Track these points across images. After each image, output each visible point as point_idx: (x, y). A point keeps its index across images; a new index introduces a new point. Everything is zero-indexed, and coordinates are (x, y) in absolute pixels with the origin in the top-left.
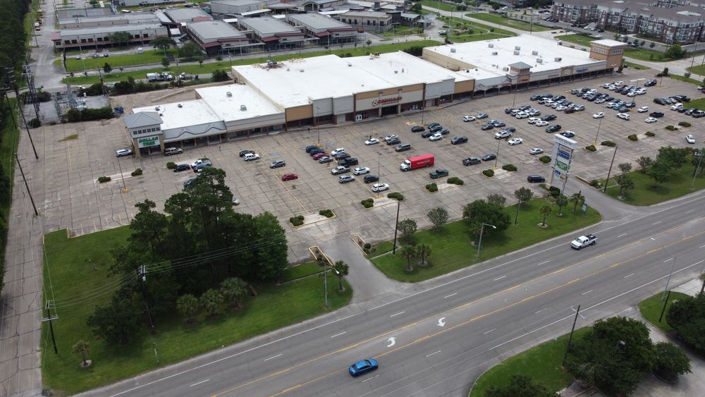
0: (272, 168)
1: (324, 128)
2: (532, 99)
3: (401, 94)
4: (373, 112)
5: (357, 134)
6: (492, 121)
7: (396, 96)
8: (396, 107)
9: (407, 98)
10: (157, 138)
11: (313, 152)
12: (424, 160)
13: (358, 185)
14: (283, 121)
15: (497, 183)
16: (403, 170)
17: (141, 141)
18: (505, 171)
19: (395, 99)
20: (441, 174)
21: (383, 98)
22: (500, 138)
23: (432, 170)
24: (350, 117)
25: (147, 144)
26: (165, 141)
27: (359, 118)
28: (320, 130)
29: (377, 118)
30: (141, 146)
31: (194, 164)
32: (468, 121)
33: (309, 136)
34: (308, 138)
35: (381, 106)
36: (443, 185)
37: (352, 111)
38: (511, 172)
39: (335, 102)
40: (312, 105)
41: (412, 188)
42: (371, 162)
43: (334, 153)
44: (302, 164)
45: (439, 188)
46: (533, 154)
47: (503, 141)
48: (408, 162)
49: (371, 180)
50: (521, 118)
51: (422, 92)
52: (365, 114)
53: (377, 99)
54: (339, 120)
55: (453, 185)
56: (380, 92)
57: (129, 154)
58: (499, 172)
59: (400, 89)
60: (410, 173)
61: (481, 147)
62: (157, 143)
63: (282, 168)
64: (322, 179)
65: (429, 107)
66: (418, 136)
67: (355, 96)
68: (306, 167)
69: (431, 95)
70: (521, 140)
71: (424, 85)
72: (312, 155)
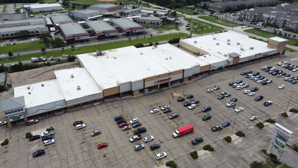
0: (92, 136)
1: (126, 99)
2: (241, 75)
3: (170, 76)
4: (155, 87)
5: (145, 104)
6: (223, 93)
7: (168, 78)
8: (167, 83)
9: (174, 78)
10: (21, 115)
11: (120, 121)
12: (187, 130)
13: (146, 152)
14: (102, 97)
15: (235, 148)
16: (175, 138)
17: (10, 118)
18: (238, 137)
19: (167, 79)
20: (199, 141)
21: (160, 79)
22: (230, 106)
23: (192, 138)
24: (142, 91)
25: (15, 119)
26: (27, 116)
27: (147, 91)
28: (124, 101)
29: (157, 90)
30: (11, 120)
31: (42, 135)
32: (209, 92)
33: (117, 106)
34: (117, 107)
35: (159, 83)
36: (201, 153)
37: (143, 88)
38: (242, 138)
39: (132, 84)
40: (119, 86)
41: (182, 154)
42: (154, 129)
43: (131, 122)
44: (112, 132)
45: (199, 155)
46: (252, 121)
47: (231, 109)
48: (178, 132)
49: (154, 148)
50: (239, 89)
51: (182, 73)
52: (150, 88)
53: (157, 80)
54: (135, 93)
55: (207, 152)
56: (159, 76)
57: (5, 124)
58: (234, 137)
59: (170, 74)
60: (179, 139)
61: (220, 114)
62: (22, 117)
63: (98, 136)
64: (123, 147)
65: (186, 82)
66: (181, 105)
67: (144, 80)
68: (114, 135)
69: (186, 75)
70: (243, 109)
71: (183, 70)
72: (118, 123)
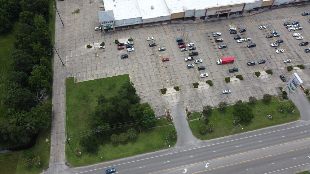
0: (159, 51)
4: (216, 16)
5: (203, 31)
6: (274, 32)
8: (227, 14)
9: (233, 10)
10: (112, 25)
11: (180, 43)
12: (229, 61)
13: (195, 71)
15: (259, 81)
16: (218, 64)
17: (105, 27)
18: (267, 73)
19: (227, 11)
20: (235, 70)
21: (221, 10)
22: (273, 47)
23: (231, 66)
25: (107, 27)
26: (115, 26)
27: (207, 18)
28: (186, 25)
29: (216, 19)
30: (105, 28)
31: (126, 44)
32: (262, 29)
33: (180, 28)
34: (179, 30)
36: (233, 79)
38: (269, 75)
39: (196, 12)
40: (185, 12)
41: (219, 77)
42: (204, 54)
43: (189, 45)
44: (173, 50)
45: (231, 80)
46: (285, 63)
47: (273, 49)
48: (221, 61)
49: (201, 69)
50: (290, 31)
51: (243, 7)
52: (210, 17)
53: (218, 10)
55: (238, 79)
56: (221, 8)
58: (263, 73)
60: (220, 66)
61: (261, 52)
62: (112, 27)
63: (163, 51)
66: (232, 37)
67: (207, 10)
68: (174, 53)
69: (247, 8)
70: (283, 51)
71: (245, 4)
